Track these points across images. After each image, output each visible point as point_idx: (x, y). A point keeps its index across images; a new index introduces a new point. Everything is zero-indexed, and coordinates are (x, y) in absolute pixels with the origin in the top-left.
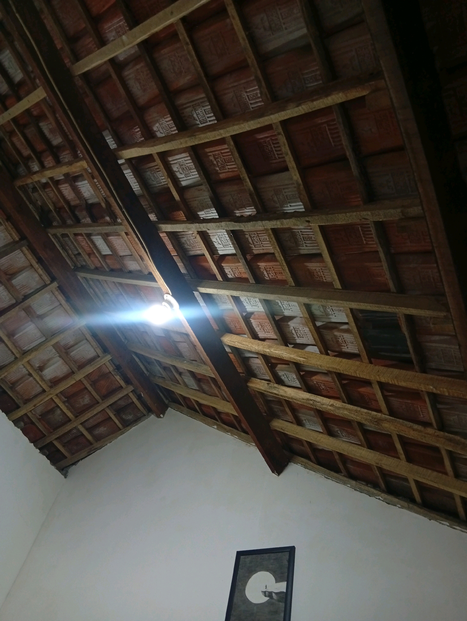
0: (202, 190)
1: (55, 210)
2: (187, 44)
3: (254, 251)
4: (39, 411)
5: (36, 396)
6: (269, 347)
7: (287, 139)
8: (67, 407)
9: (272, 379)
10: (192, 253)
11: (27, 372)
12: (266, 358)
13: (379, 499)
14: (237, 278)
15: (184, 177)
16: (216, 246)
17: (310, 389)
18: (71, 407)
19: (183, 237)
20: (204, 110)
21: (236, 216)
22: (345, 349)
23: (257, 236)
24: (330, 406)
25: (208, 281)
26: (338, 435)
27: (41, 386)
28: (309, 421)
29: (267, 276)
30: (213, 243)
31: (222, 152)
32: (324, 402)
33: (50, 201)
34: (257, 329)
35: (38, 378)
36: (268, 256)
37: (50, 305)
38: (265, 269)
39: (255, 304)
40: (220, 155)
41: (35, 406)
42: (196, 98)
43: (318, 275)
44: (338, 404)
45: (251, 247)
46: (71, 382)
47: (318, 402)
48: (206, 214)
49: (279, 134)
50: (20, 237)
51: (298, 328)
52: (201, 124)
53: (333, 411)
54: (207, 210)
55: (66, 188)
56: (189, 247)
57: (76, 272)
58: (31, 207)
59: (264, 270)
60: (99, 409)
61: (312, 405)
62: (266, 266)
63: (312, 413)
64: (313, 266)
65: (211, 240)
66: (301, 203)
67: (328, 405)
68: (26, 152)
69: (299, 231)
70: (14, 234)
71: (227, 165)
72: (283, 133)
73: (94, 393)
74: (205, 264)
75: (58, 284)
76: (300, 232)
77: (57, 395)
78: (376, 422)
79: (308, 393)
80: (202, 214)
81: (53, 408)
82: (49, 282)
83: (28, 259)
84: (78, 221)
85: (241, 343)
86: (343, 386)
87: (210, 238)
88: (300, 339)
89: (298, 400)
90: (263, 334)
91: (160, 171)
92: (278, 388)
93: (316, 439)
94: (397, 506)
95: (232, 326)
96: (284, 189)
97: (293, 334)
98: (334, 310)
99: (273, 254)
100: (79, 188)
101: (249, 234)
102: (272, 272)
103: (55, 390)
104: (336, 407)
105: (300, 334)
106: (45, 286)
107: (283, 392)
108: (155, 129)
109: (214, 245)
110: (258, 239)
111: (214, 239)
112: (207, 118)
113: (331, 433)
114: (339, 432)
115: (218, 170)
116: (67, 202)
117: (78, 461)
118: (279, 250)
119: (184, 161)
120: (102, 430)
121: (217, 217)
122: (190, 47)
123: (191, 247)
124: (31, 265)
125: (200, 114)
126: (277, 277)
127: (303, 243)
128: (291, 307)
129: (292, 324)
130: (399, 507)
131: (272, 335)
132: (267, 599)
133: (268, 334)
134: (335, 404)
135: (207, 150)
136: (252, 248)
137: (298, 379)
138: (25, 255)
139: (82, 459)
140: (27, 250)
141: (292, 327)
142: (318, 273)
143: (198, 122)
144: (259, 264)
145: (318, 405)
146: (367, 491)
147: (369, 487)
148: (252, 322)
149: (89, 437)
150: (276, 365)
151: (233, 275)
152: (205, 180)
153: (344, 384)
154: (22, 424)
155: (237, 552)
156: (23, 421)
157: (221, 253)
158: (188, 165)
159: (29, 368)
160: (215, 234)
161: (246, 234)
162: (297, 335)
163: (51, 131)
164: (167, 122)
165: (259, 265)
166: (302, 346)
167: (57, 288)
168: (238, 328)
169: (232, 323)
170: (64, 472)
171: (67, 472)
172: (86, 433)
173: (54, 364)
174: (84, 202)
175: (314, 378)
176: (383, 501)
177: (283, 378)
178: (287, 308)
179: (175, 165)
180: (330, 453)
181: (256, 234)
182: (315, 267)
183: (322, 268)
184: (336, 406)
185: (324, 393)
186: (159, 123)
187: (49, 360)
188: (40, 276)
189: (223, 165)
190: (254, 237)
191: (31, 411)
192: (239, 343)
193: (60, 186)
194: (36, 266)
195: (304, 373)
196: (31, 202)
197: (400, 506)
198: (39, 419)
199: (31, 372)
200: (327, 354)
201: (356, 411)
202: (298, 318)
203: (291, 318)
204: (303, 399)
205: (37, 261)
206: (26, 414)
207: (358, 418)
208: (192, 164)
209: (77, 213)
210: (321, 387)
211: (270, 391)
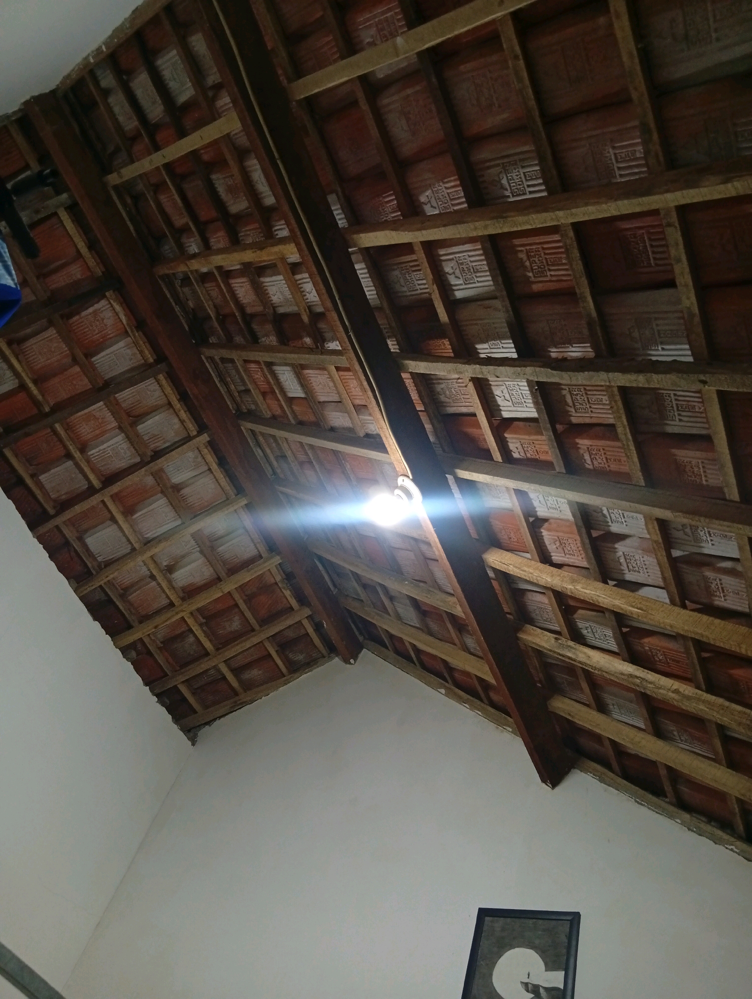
0: (490, 307)
1: (217, 319)
2: (516, 57)
3: (572, 418)
4: (161, 635)
5: (158, 612)
6: (573, 581)
7: (683, 235)
8: (204, 632)
9: (565, 631)
10: (451, 410)
11: (148, 573)
12: (560, 597)
13: (731, 850)
14: (528, 459)
15: (461, 284)
16: (499, 403)
17: (634, 658)
18: (211, 635)
19: (439, 383)
20: (524, 173)
21: (550, 356)
22: (720, 602)
23: (584, 395)
24: (672, 692)
25: (474, 459)
26: (673, 736)
27: (168, 597)
28: (620, 707)
29: (589, 461)
30: (494, 397)
31: (545, 246)
32: (661, 683)
33: (210, 303)
34: (551, 547)
35: (164, 585)
36: (598, 428)
37: (194, 469)
38: (589, 452)
39: (554, 506)
40: (539, 251)
41: (156, 627)
42: (512, 152)
43: (693, 472)
44: (687, 689)
45: (569, 411)
46: (215, 594)
47: (651, 683)
48: (491, 348)
49: (669, 225)
50: (155, 357)
51: (632, 555)
52: (513, 196)
53: (678, 702)
54: (494, 342)
55: (242, 285)
56: (447, 400)
57: (240, 421)
58: (177, 309)
59: (585, 452)
60: (255, 640)
61: (637, 685)
62: (591, 446)
63: (633, 695)
64: (686, 455)
65: (492, 393)
66: (687, 347)
67: (669, 689)
68: (181, 219)
69: (672, 393)
70: (147, 352)
71: (550, 270)
72: (677, 224)
73: (248, 614)
74: (472, 431)
75: (209, 436)
76: (672, 396)
77: (191, 613)
79: (631, 665)
80: (484, 349)
81: (183, 632)
82: (195, 433)
83: (165, 394)
84: (254, 340)
85: (519, 568)
86: (702, 661)
87: (491, 389)
88: (631, 574)
89: (612, 675)
90: (562, 557)
91: (420, 270)
92: (575, 649)
93: (632, 739)
95: (503, 537)
96: (656, 319)
97: (621, 564)
98: (712, 535)
99: (612, 426)
100: (264, 287)
101: (569, 388)
102: (601, 458)
103: (189, 605)
104: (683, 695)
105: (634, 565)
106: (188, 439)
107: (583, 656)
108: (423, 199)
109: (496, 401)
110: (586, 399)
111: (497, 392)
112: (526, 187)
113: (659, 733)
114: (675, 733)
115: (530, 277)
116: (241, 307)
117: (215, 720)
118: (625, 423)
119: (466, 257)
120: (255, 673)
121: (515, 356)
122: (521, 63)
123: (451, 401)
124: (170, 404)
125: (514, 180)
126: (609, 466)
127: (675, 415)
128: (625, 519)
129: (621, 548)
131: (578, 560)
133: (571, 558)
134: (681, 690)
135: (517, 242)
136: (571, 413)
137: (615, 638)
138: (161, 386)
139: (220, 717)
140: (166, 378)
141: (621, 553)
142: (693, 468)
143: (508, 193)
144: (578, 441)
146: (710, 833)
147: (713, 826)
148: (543, 534)
149: (235, 683)
150: (575, 609)
151: (523, 454)
152: (505, 293)
153: (706, 660)
154: (133, 654)
155: (480, 910)
156: (135, 649)
157: (506, 415)
158: (474, 264)
159: (152, 566)
160: (501, 383)
161: (562, 389)
162: (628, 566)
163: (230, 190)
164: (446, 188)
165: (578, 444)
166: (634, 586)
167: (207, 444)
168: (513, 541)
169: (504, 531)
170: (191, 734)
171: (195, 736)
172: (230, 677)
173: (189, 564)
174: (271, 311)
175: (646, 640)
176: (739, 855)
177: (584, 632)
178: (618, 520)
179: (449, 262)
180: (653, 763)
181: (582, 390)
182: (689, 457)
183: (703, 461)
184: (684, 693)
185: (661, 667)
186: (432, 190)
187: (183, 557)
188: (182, 422)
189: (541, 268)
190: (577, 395)
191: (149, 635)
192: (516, 567)
193: (232, 281)
194: (177, 405)
195: (628, 629)
196: (178, 301)
198: (160, 648)
199: (155, 572)
200: (684, 607)
202: (635, 538)
203: (622, 537)
204: (621, 674)
205: (179, 397)
206: (141, 640)
207: (724, 719)
208: (485, 263)
209: (255, 326)
210: (655, 657)
211: (561, 652)
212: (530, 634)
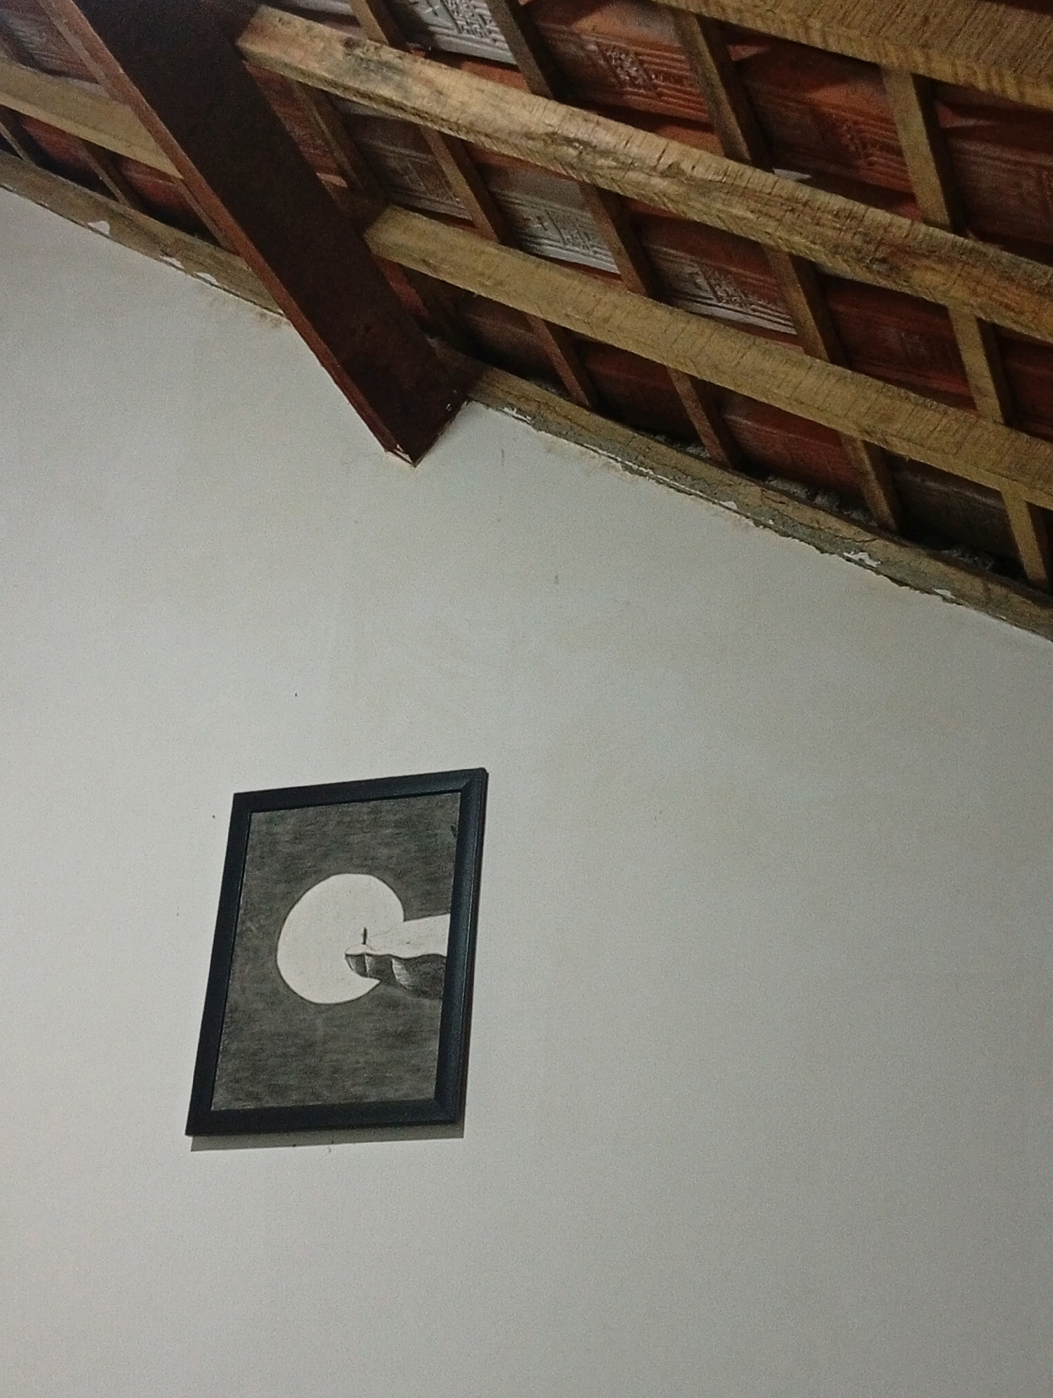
13: (860, 563)
24: (663, 175)
26: (697, 292)
28: (559, 223)
32: (634, 150)
44: (703, 161)
47: (605, 153)
53: (677, 202)
61: (572, 167)
67: (654, 168)
78: (884, 261)
79: (553, 104)
89: (505, 142)
92: (401, 72)
93: (589, 314)
94: (937, 594)
104: (691, 178)
107: (424, 90)
113: (659, 287)
114: (701, 282)
130: (945, 599)
132: (367, 984)
134: (686, 166)
145: (601, 168)
146: (808, 527)
147: (820, 508)
153: (741, 65)
155: (239, 798)
175: (586, 24)
176: (878, 573)
184: (695, 173)
185: (638, 99)
197: (948, 594)
201: (791, 204)
204: (529, 136)
207: (797, 239)
210: (618, 71)
211: (362, 88)
212: (274, 38)
